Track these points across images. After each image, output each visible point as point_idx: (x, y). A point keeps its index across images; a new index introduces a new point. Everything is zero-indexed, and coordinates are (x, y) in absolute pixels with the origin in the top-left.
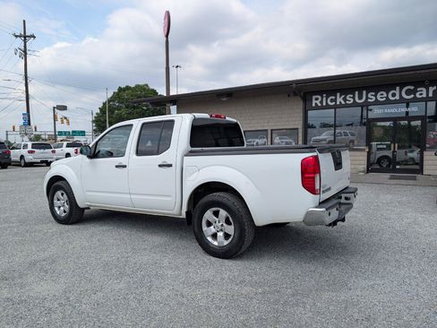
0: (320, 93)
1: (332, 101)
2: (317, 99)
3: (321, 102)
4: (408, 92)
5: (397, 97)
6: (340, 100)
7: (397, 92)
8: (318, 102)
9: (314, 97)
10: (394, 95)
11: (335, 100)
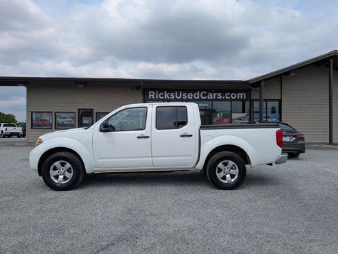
0: (154, 90)
1: (161, 96)
2: (152, 94)
3: (155, 96)
4: (204, 95)
5: (198, 97)
6: (166, 96)
7: (198, 95)
8: (153, 96)
9: (150, 92)
10: (196, 96)
11: (163, 96)
